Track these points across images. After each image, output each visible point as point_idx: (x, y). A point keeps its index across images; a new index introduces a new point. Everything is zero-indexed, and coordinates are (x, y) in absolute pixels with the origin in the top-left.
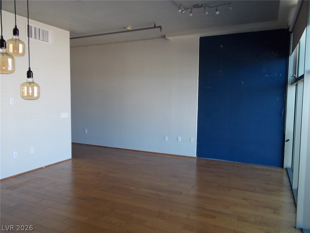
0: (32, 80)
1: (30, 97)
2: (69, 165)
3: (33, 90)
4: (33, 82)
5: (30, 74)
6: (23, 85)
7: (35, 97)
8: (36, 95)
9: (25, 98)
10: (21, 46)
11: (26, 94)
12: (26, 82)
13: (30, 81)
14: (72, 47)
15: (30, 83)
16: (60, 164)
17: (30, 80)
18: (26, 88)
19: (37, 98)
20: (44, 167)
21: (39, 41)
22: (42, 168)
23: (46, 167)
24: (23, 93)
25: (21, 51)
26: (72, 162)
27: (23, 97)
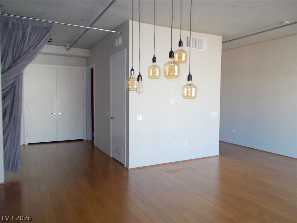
0: (191, 82)
1: (189, 97)
2: (216, 161)
3: (191, 91)
4: (192, 84)
5: (189, 78)
6: (184, 87)
7: (193, 97)
8: (193, 95)
9: (186, 98)
10: (184, 55)
11: (186, 94)
12: (186, 85)
13: (190, 84)
14: (223, 51)
15: (189, 85)
16: (209, 159)
17: (190, 82)
18: (186, 89)
19: (195, 97)
20: (195, 159)
21: (195, 49)
22: (193, 160)
23: (196, 159)
24: (184, 94)
25: (183, 59)
26: (220, 159)
27: (184, 97)
